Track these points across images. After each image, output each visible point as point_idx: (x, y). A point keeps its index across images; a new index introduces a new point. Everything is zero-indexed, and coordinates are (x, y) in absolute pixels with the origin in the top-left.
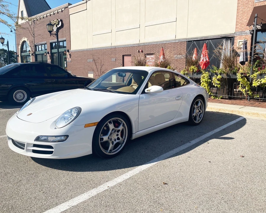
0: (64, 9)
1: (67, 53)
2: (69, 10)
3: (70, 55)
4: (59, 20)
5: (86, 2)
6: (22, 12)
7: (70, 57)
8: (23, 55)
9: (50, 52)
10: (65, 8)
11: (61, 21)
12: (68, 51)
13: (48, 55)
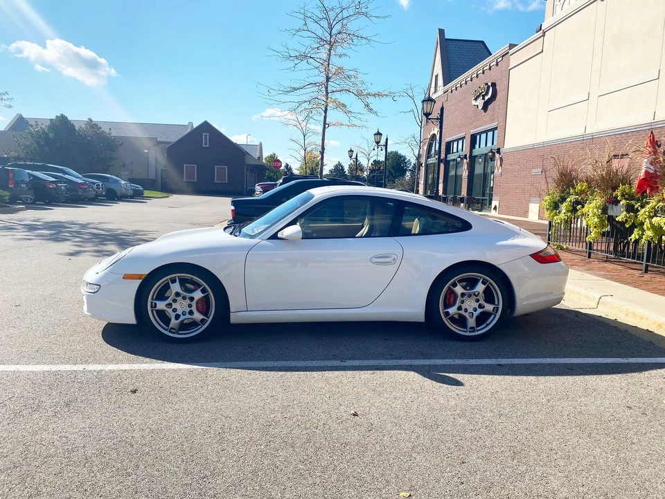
0: (501, 59)
1: (497, 155)
2: (509, 60)
3: (501, 159)
4: (490, 84)
5: (544, 35)
6: (437, 76)
7: (501, 165)
8: (431, 162)
9: (468, 156)
10: (503, 56)
11: (494, 85)
12: (498, 151)
13: (465, 160)
